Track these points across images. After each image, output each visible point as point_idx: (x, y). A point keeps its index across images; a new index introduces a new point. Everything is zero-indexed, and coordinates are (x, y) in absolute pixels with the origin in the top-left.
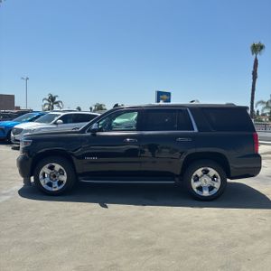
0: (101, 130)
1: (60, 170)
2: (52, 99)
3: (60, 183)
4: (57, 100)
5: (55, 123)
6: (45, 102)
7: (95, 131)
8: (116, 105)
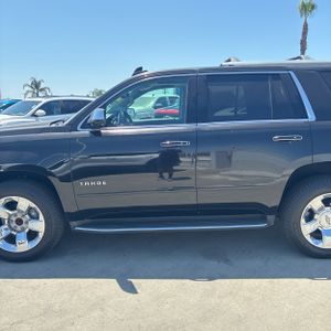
0: (109, 123)
1: (30, 209)
2: (36, 85)
3: (32, 235)
4: (42, 86)
5: (34, 115)
6: (27, 88)
7: (98, 125)
8: (139, 70)
